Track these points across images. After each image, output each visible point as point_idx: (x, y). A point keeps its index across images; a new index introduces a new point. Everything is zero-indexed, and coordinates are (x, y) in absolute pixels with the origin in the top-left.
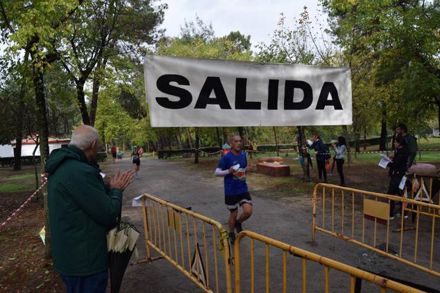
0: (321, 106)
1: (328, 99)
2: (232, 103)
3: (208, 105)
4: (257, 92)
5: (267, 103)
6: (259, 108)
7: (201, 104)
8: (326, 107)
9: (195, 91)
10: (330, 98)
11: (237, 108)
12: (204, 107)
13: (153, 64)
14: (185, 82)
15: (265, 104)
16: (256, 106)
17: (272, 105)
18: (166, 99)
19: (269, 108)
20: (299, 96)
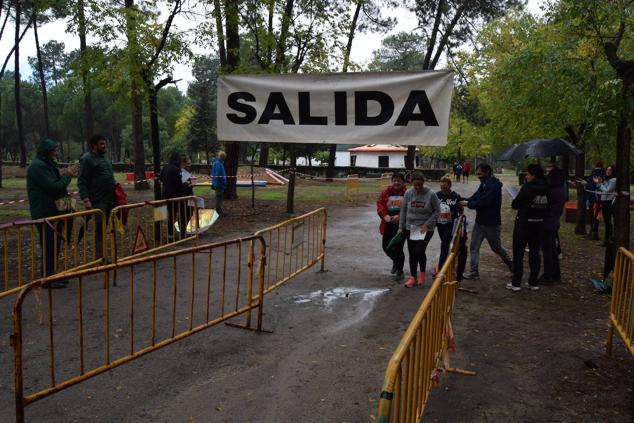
0: (403, 121)
1: (414, 112)
2: (296, 119)
3: (271, 121)
4: (323, 107)
5: (334, 118)
6: (326, 124)
7: (264, 120)
8: (410, 122)
9: (260, 108)
10: (417, 110)
11: (301, 123)
12: (267, 123)
13: (225, 83)
14: (251, 98)
15: (332, 118)
16: (323, 121)
17: (341, 120)
18: (235, 115)
19: (337, 124)
20: (374, 109)
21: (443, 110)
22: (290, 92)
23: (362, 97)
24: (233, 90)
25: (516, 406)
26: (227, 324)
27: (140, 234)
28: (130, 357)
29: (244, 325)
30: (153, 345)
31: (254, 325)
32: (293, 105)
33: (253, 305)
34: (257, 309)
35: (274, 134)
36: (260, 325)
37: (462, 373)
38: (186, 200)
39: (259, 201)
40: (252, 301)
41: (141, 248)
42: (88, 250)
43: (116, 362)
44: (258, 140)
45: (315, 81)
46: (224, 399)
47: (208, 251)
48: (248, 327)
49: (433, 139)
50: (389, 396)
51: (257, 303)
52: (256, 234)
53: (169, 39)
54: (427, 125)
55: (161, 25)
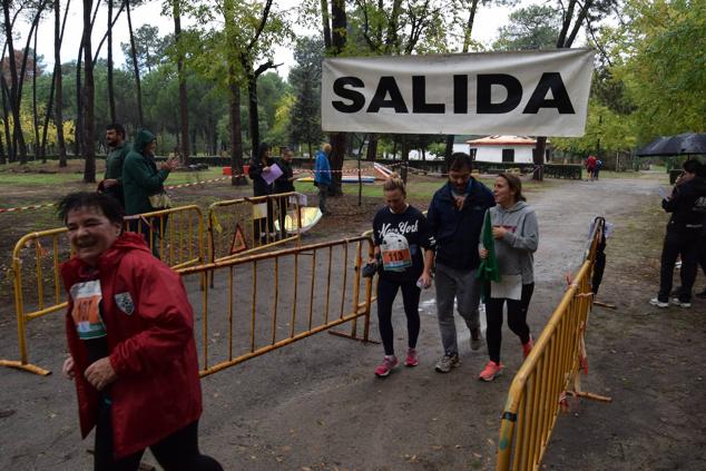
0: (532, 108)
1: (546, 98)
2: (410, 106)
3: (381, 109)
4: (440, 93)
5: (453, 105)
6: (443, 112)
7: (374, 108)
8: (540, 109)
9: (369, 94)
10: (549, 95)
11: (414, 112)
12: (376, 111)
13: (330, 68)
14: (359, 83)
15: (450, 106)
16: (439, 109)
17: (460, 107)
18: (341, 102)
19: (456, 111)
20: (499, 94)
21: (580, 96)
22: (403, 76)
23: (486, 81)
24: (339, 75)
25: (659, 439)
26: (330, 333)
27: (238, 233)
28: (228, 363)
29: (350, 334)
30: (253, 351)
31: (360, 334)
32: (406, 91)
33: (359, 312)
34: (364, 317)
35: (385, 123)
36: (366, 335)
37: (594, 399)
38: (288, 196)
39: (366, 199)
40: (358, 308)
41: (240, 248)
42: (185, 249)
43: (213, 368)
44: (366, 131)
45: (431, 64)
46: (327, 413)
47: (312, 252)
48: (353, 337)
49: (567, 130)
50: (513, 417)
51: (364, 310)
52: (364, 235)
53: (269, 19)
54: (561, 112)
55: (261, 4)
